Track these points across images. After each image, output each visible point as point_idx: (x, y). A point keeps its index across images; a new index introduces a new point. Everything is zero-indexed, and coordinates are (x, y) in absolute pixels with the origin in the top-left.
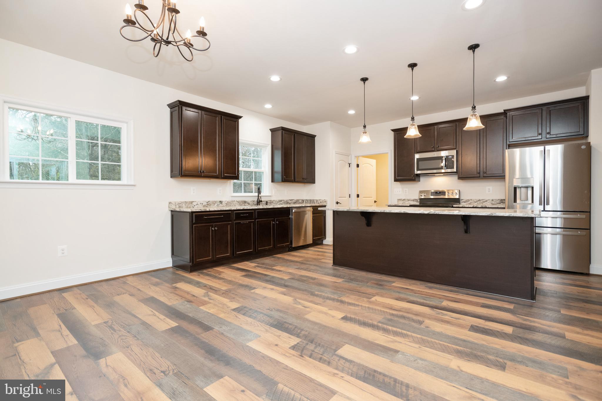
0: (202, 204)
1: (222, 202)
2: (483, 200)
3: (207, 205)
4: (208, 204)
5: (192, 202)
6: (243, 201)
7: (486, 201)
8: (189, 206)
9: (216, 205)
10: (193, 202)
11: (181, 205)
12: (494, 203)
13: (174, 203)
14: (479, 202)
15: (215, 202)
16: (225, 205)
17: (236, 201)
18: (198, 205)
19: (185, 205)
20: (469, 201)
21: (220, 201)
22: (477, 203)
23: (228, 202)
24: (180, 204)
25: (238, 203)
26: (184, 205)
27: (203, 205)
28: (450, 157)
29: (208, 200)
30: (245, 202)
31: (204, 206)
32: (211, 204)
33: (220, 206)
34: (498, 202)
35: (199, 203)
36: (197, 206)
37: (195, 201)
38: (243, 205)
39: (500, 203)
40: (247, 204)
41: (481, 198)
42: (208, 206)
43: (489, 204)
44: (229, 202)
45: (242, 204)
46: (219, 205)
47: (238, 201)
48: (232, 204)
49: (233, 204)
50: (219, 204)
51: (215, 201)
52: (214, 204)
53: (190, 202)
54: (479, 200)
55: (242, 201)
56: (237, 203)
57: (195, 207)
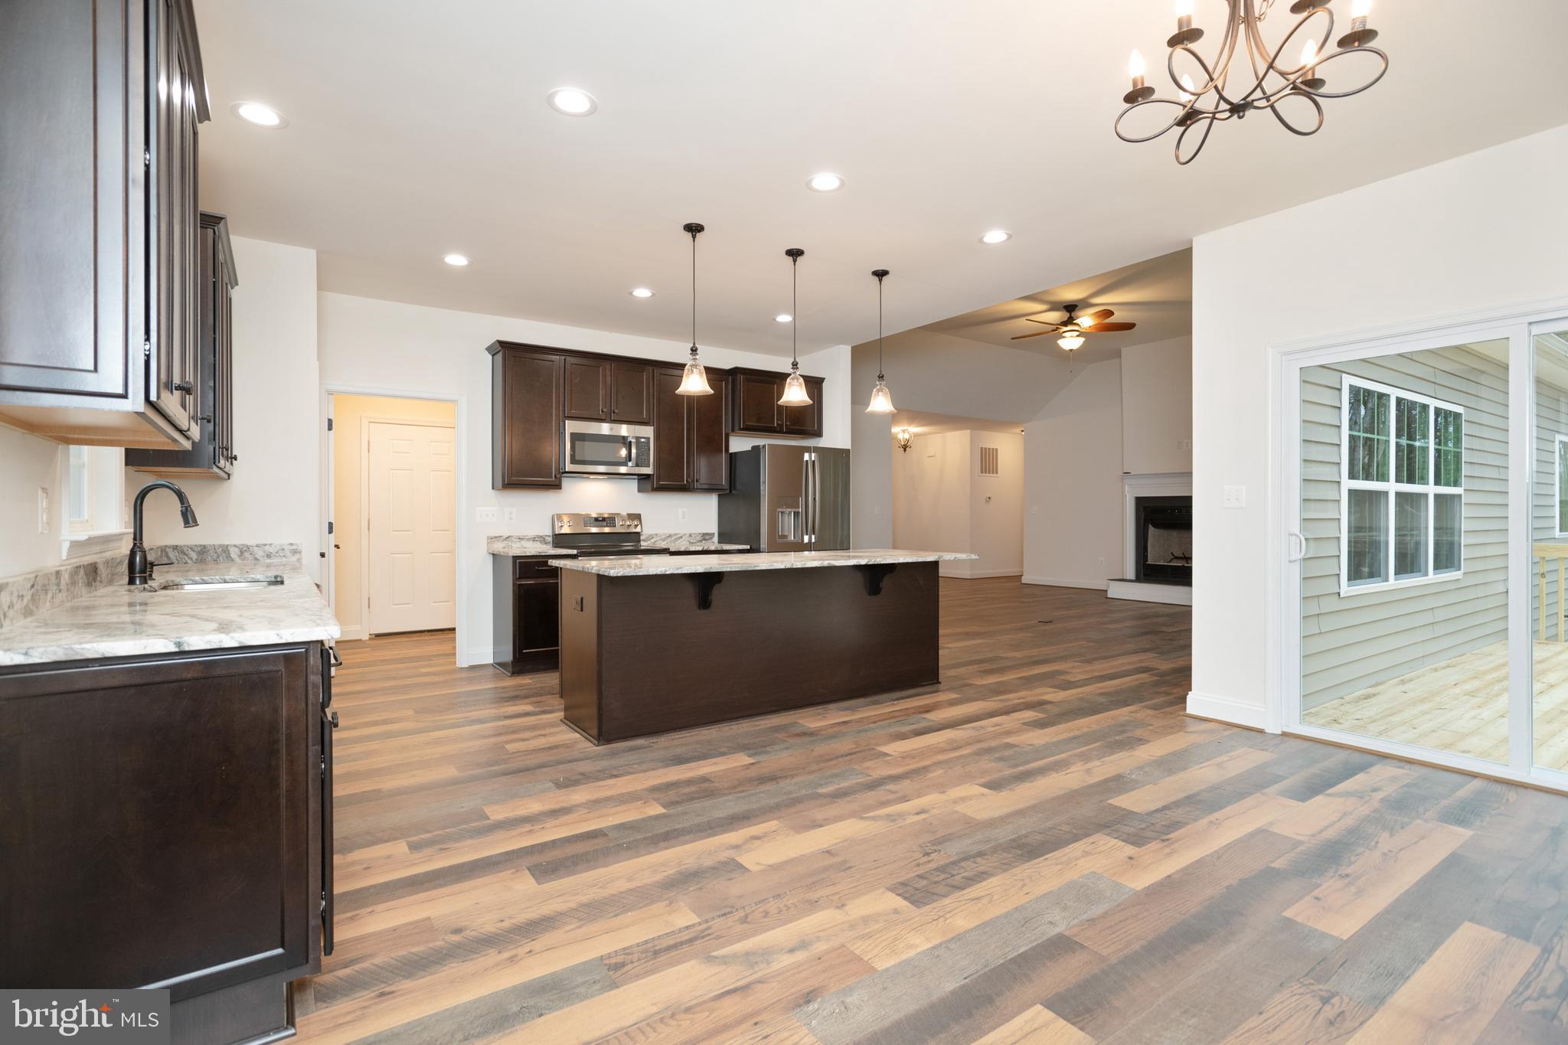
2: (676, 534)
7: (681, 537)
12: (692, 541)
14: (669, 540)
20: (653, 538)
22: (665, 542)
28: (643, 440)
34: (698, 538)
39: (701, 541)
41: (672, 533)
43: (685, 542)
54: (670, 536)
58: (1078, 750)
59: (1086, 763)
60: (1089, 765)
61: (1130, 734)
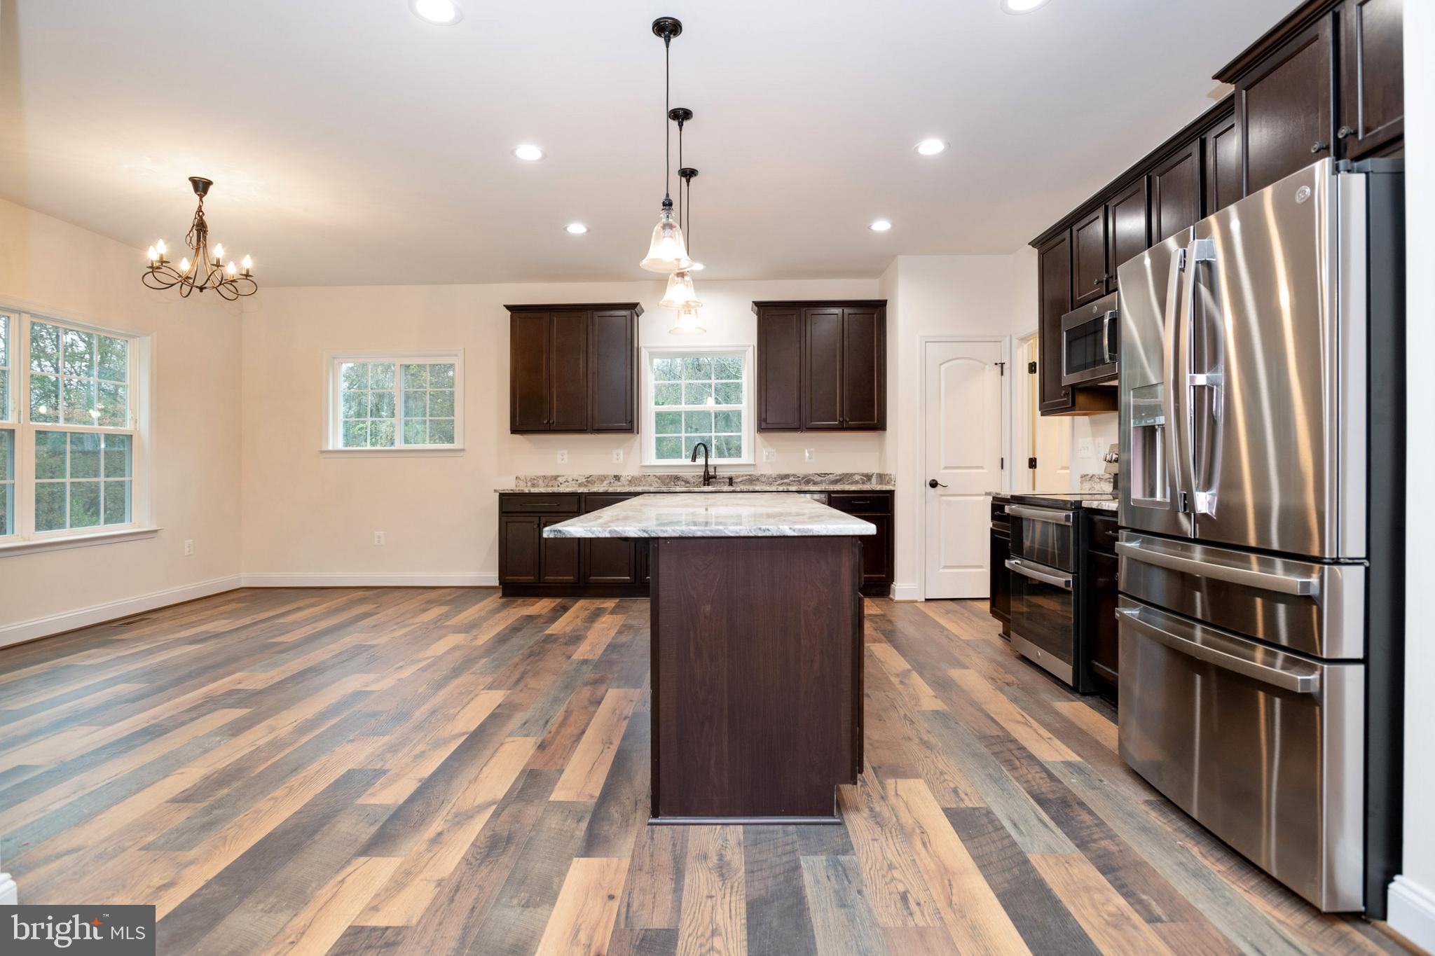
0: (577, 480)
1: (619, 479)
3: (586, 483)
4: (589, 480)
5: (556, 478)
6: (672, 475)
8: (550, 485)
9: (605, 482)
10: (558, 476)
11: (535, 482)
13: (523, 478)
15: (603, 478)
16: (625, 484)
17: (655, 475)
18: (568, 482)
19: (543, 481)
21: (615, 476)
23: (633, 477)
24: (534, 479)
25: (658, 481)
26: (541, 482)
27: (579, 482)
29: (588, 474)
30: (677, 478)
31: (580, 485)
32: (595, 482)
33: (615, 485)
35: (570, 479)
36: (566, 483)
37: (563, 476)
38: (673, 483)
40: (683, 483)
42: (589, 485)
44: (636, 479)
45: (668, 483)
46: (614, 482)
47: (660, 476)
48: (644, 483)
49: (647, 481)
50: (612, 481)
51: (604, 476)
52: (603, 481)
53: (552, 476)
55: (668, 476)
56: (656, 479)
57: (562, 485)
58: (287, 751)
59: (275, 738)
60: (271, 737)
61: (201, 805)
